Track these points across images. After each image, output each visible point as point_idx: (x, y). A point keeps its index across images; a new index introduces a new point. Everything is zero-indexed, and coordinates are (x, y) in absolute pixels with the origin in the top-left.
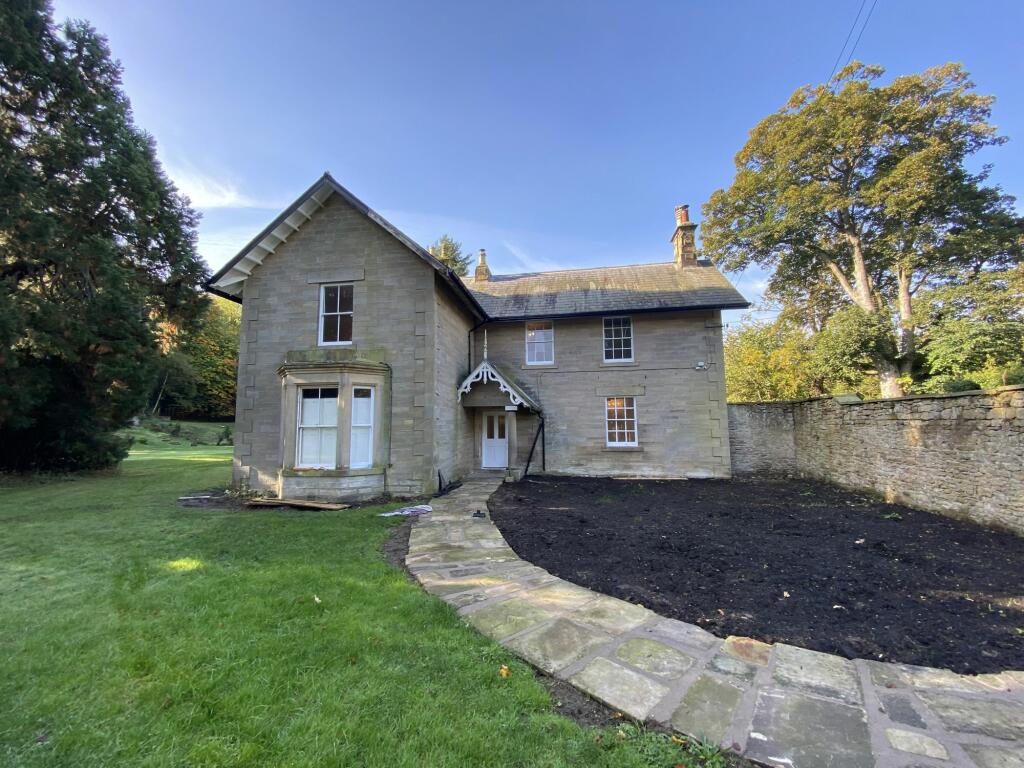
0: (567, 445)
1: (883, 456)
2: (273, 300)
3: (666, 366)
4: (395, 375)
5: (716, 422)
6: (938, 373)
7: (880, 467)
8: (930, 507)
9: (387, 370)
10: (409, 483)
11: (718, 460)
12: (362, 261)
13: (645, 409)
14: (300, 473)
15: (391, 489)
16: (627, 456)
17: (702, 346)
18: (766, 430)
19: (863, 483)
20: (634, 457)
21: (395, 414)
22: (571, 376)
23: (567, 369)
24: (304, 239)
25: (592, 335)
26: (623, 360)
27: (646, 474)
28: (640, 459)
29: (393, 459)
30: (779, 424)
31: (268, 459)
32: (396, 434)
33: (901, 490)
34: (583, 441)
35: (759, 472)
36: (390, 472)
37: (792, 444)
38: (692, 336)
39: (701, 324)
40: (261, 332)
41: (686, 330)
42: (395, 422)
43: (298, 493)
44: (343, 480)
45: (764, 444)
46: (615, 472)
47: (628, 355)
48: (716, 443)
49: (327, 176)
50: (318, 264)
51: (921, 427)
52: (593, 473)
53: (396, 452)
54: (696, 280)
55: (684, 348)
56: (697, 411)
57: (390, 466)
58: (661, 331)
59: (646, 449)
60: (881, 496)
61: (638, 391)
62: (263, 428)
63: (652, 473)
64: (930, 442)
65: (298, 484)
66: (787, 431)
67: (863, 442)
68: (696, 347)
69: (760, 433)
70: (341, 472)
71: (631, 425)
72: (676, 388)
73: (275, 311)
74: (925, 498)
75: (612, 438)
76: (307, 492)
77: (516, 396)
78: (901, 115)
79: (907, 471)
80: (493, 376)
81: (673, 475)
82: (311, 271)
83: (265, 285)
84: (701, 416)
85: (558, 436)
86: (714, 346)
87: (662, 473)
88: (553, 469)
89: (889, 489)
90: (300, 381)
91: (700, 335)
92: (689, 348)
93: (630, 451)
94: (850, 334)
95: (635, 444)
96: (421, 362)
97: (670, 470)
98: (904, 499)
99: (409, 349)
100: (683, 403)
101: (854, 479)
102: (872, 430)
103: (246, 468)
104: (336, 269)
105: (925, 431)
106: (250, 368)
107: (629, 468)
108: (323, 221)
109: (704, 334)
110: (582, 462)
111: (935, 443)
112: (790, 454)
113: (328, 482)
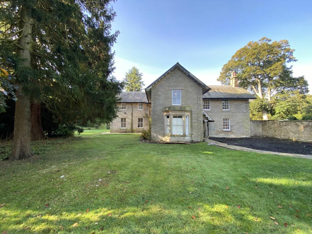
0: (214, 130)
1: (292, 132)
2: (160, 93)
3: (237, 111)
4: (193, 113)
5: (248, 125)
6: (277, 114)
7: (291, 134)
8: (305, 141)
9: (191, 112)
10: (197, 138)
11: (248, 133)
12: (183, 85)
13: (232, 122)
14: (175, 136)
15: (193, 140)
16: (228, 132)
17: (245, 107)
18: (256, 127)
19: (286, 138)
20: (229, 133)
21: (193, 122)
22: (215, 113)
23: (214, 111)
24: (168, 78)
25: (220, 103)
26: (227, 110)
27: (232, 137)
28: (231, 133)
29: (193, 133)
30: (259, 125)
31: (160, 132)
32: (193, 127)
33: (297, 138)
34: (218, 129)
35: (254, 136)
36: (192, 136)
37: (261, 130)
38: (243, 105)
39: (244, 102)
40: (157, 101)
41: (241, 103)
42: (193, 124)
43: (175, 140)
44: (186, 137)
45: (255, 130)
46: (225, 136)
47: (228, 108)
48: (247, 130)
49: (178, 63)
50: (172, 85)
51: (304, 126)
52: (220, 137)
53: (194, 131)
54: (241, 91)
55: (241, 107)
56: (244, 122)
57: (192, 134)
58: (236, 103)
59: (232, 131)
60: (292, 140)
61: (231, 117)
62: (159, 125)
63: (233, 136)
64: (306, 129)
65: (175, 138)
66: (260, 127)
67: (286, 129)
68: (244, 107)
69: (255, 127)
70: (184, 135)
71: (228, 126)
72: (239, 117)
73: (161, 96)
74: (303, 140)
75: (224, 128)
76: (177, 140)
77: (210, 118)
78: (276, 52)
79: (299, 135)
80: (204, 113)
81: (238, 137)
82: (170, 86)
83: (157, 89)
84: (244, 123)
85: (212, 128)
86: (247, 107)
87: (236, 136)
88: (211, 136)
89: (293, 138)
90: (173, 114)
91: (244, 105)
92: (242, 107)
93: (229, 131)
94: (258, 104)
95: (229, 130)
96: (199, 110)
97: (238, 136)
98: (298, 140)
99: (196, 107)
100: (240, 120)
101: (283, 137)
102: (290, 127)
103: (155, 135)
104: (176, 86)
105: (305, 127)
106: (154, 110)
107: (228, 135)
108: (173, 74)
109: (245, 104)
110: (218, 134)
111: (307, 129)
112: (261, 132)
113: (182, 138)
